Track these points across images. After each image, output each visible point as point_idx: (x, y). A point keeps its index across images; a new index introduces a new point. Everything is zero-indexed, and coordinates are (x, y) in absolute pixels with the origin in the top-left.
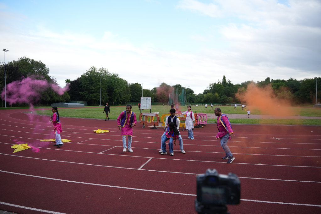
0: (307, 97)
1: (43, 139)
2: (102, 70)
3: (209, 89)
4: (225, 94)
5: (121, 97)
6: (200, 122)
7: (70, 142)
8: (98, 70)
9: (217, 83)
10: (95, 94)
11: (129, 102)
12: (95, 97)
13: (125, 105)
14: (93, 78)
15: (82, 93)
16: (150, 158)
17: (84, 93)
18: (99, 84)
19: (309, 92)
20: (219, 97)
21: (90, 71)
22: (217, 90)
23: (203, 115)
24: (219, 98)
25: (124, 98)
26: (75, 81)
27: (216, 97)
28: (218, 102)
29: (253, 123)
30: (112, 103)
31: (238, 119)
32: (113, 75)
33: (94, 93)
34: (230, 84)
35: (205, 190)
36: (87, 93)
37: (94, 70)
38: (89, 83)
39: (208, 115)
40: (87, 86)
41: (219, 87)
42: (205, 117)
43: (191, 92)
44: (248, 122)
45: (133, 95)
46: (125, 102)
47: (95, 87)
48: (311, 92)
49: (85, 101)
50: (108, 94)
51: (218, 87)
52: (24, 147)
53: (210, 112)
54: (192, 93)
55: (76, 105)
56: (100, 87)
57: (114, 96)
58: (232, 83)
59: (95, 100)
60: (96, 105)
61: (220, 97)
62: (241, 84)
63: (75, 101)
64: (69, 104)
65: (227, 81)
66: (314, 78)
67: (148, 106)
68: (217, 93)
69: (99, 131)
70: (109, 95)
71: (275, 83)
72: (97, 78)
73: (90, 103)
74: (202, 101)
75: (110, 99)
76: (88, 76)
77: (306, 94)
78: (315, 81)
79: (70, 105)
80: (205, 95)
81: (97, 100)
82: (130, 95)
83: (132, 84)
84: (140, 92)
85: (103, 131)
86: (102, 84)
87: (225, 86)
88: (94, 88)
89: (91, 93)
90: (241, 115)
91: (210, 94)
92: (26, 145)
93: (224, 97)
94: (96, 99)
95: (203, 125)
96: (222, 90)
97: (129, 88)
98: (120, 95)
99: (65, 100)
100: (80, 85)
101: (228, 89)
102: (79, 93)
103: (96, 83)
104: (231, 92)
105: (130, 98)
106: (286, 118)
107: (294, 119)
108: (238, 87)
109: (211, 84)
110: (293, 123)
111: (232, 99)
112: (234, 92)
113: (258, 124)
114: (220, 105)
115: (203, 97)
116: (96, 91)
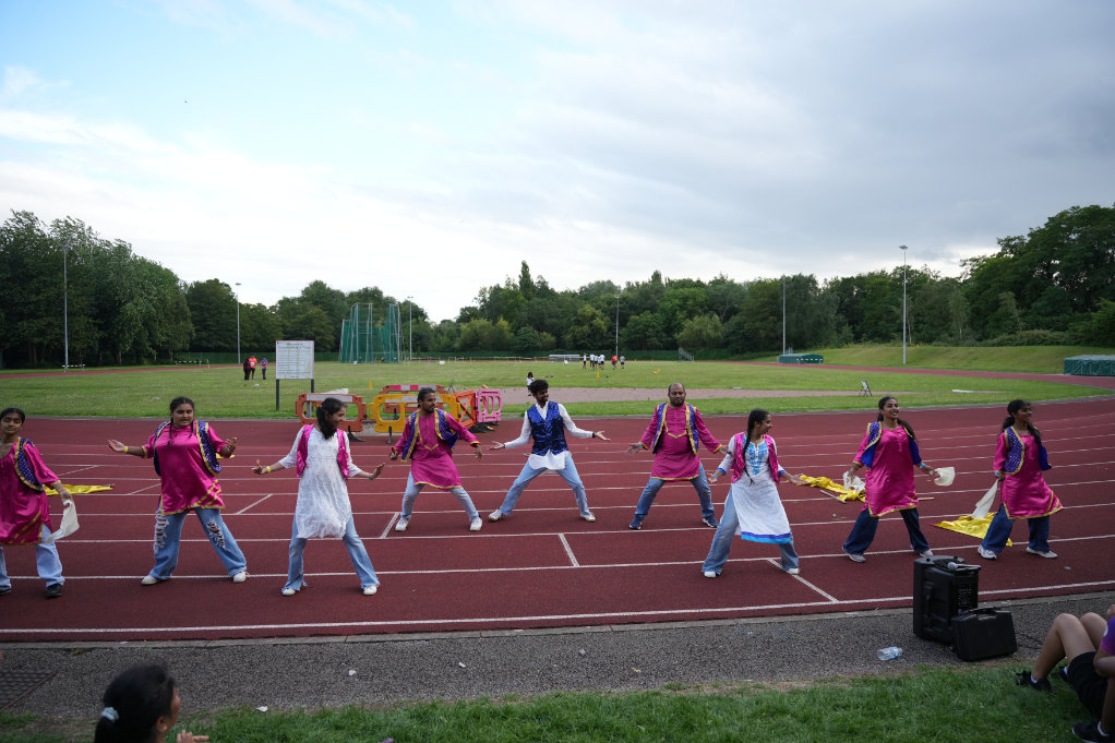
0: (761, 332)
2: (67, 228)
3: (477, 305)
4: (531, 321)
5: (151, 334)
6: (484, 415)
8: (45, 227)
9: (503, 286)
10: (42, 323)
11: (184, 351)
12: (41, 333)
13: (168, 363)
14: (26, 260)
18: (55, 280)
19: (767, 319)
20: (510, 332)
21: (9, 231)
22: (505, 308)
23: (491, 395)
24: (512, 334)
25: (164, 339)
27: (501, 332)
28: (508, 350)
30: (115, 355)
33: (33, 316)
34: (544, 291)
37: (30, 228)
38: (8, 279)
41: (511, 301)
42: (496, 400)
43: (414, 313)
45: (201, 324)
46: (167, 351)
47: (38, 293)
48: (771, 318)
50: (97, 321)
51: (506, 298)
53: (494, 383)
54: (420, 318)
56: (60, 295)
57: (122, 331)
58: (550, 286)
59: (41, 344)
61: (516, 333)
62: (577, 291)
65: (534, 279)
67: (302, 369)
68: (505, 319)
70: (100, 327)
71: (676, 288)
72: (45, 260)
74: (457, 345)
75: (103, 341)
76: (6, 249)
77: (758, 324)
80: (464, 327)
81: (48, 346)
82: (191, 326)
83: (197, 284)
84: (229, 313)
86: (69, 283)
87: (528, 297)
88: (33, 298)
89: (21, 317)
90: (588, 389)
93: (529, 332)
94: (46, 343)
95: (491, 424)
96: (518, 307)
97: (185, 301)
98: (147, 326)
101: (540, 307)
103: (43, 278)
104: (549, 317)
105: (188, 338)
106: (706, 397)
107: (725, 399)
108: (570, 299)
109: (485, 289)
110: (725, 409)
111: (553, 339)
112: (557, 317)
113: (638, 416)
114: (518, 359)
115: (459, 331)
116: (43, 308)
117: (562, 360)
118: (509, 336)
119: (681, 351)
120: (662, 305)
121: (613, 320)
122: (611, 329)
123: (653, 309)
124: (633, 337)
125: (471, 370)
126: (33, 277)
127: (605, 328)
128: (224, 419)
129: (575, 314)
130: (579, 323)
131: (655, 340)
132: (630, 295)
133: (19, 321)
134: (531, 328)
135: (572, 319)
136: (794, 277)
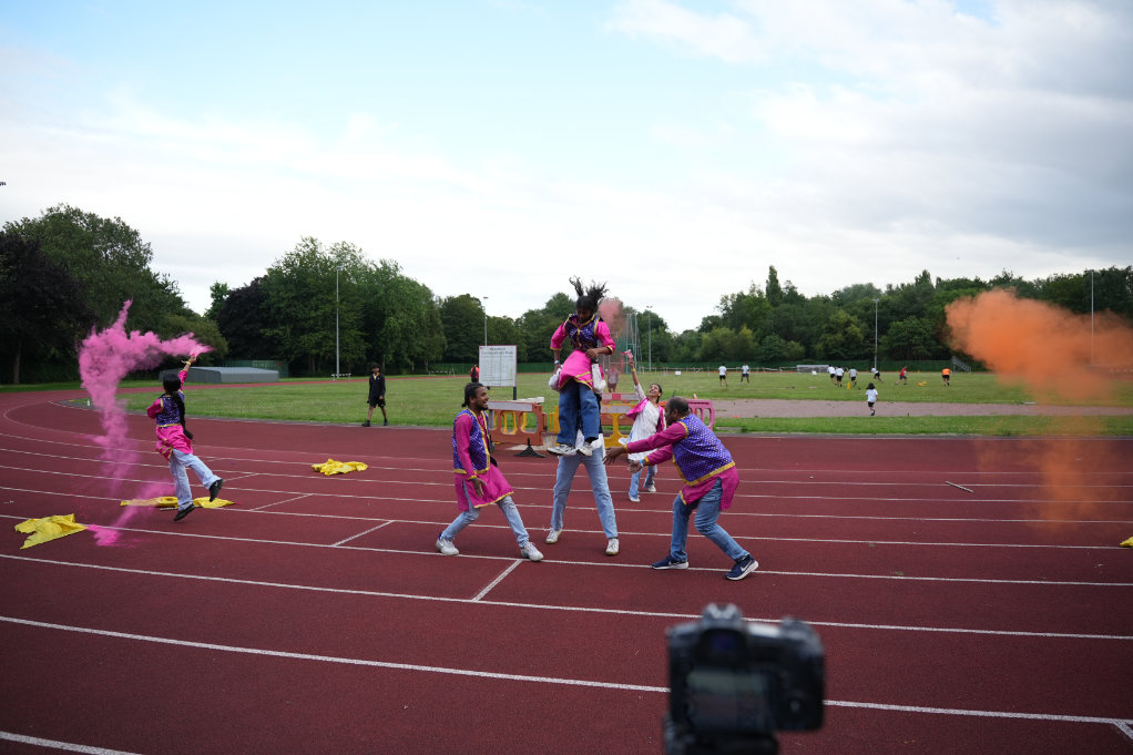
1: (130, 498)
2: (343, 252)
3: (719, 313)
4: (777, 330)
5: (409, 347)
7: (227, 506)
8: (326, 251)
9: (746, 293)
10: (317, 336)
11: (437, 362)
12: (318, 345)
13: (424, 373)
14: (309, 280)
15: (268, 333)
16: (513, 562)
17: (275, 331)
18: (330, 299)
20: (754, 341)
21: (298, 255)
22: (748, 315)
23: (700, 406)
24: (756, 344)
25: (419, 350)
26: (245, 290)
27: (744, 341)
28: (752, 360)
29: (872, 432)
31: (821, 418)
32: (380, 266)
33: (312, 330)
34: (793, 297)
35: (700, 679)
36: (288, 330)
37: (313, 252)
38: (294, 298)
39: (716, 404)
40: (289, 306)
41: (756, 308)
42: (706, 412)
43: (656, 324)
44: (858, 429)
45: (453, 337)
46: (423, 362)
47: (317, 309)
49: (280, 359)
50: (364, 334)
51: (750, 306)
52: (62, 525)
53: (725, 394)
54: (660, 328)
55: (251, 376)
56: (333, 310)
57: (385, 343)
58: (799, 292)
59: (318, 355)
60: (319, 376)
61: (760, 343)
62: (830, 296)
63: (246, 362)
64: (223, 370)
65: (782, 284)
66: (1082, 273)
68: (748, 327)
69: (331, 467)
70: (366, 339)
71: (948, 289)
72: (323, 280)
73: (298, 367)
74: (697, 355)
75: (369, 353)
76: (293, 271)
78: (1088, 284)
79: (229, 376)
80: (705, 336)
81: (324, 357)
82: (444, 339)
83: (450, 299)
84: (477, 325)
85: (346, 467)
86: (342, 301)
87: (775, 304)
88: (313, 314)
89: (303, 331)
90: (834, 403)
91: (724, 331)
92: (69, 520)
93: (775, 340)
94: (321, 354)
96: (763, 315)
97: (439, 314)
98: (406, 338)
99: (208, 359)
100: (263, 305)
101: (787, 314)
102: (262, 331)
103: (320, 296)
104: (797, 325)
105: (441, 350)
106: (987, 414)
107: (1015, 417)
108: (822, 305)
109: (726, 298)
110: (1013, 430)
111: (801, 349)
112: (807, 325)
113: (892, 436)
114: (761, 370)
115: (699, 341)
116: (320, 323)
117: (810, 370)
118: (753, 345)
119: (955, 361)
120: (929, 309)
121: (872, 326)
122: (869, 337)
123: (919, 314)
124: (895, 344)
125: (706, 381)
126: (313, 295)
127: (861, 336)
128: (423, 427)
129: (828, 321)
130: (831, 331)
131: (922, 349)
132: (891, 297)
133: (302, 334)
134: (777, 337)
135: (824, 327)
136: (1103, 272)
